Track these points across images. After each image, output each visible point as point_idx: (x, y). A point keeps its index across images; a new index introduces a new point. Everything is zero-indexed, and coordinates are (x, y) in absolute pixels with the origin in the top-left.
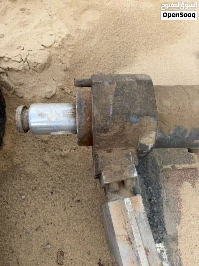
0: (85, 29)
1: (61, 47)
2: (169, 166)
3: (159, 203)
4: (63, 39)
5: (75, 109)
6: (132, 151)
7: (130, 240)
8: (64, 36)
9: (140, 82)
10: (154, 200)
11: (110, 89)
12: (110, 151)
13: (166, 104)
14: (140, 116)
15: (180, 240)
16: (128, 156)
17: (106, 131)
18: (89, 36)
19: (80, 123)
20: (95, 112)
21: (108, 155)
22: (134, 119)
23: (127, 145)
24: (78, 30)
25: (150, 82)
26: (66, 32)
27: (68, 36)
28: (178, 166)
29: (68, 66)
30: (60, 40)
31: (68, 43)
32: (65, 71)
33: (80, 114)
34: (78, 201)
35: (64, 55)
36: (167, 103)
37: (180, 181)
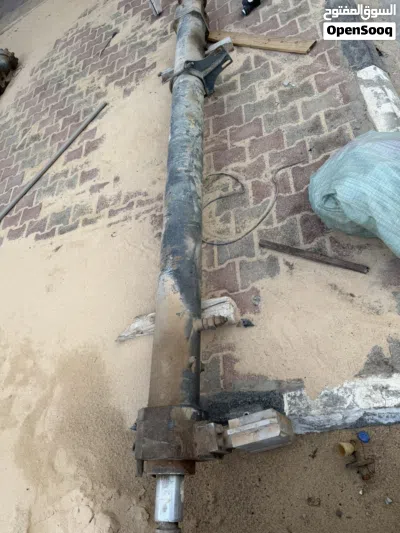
0: (76, 468)
1: (93, 498)
2: (222, 382)
3: (253, 394)
4: (85, 496)
5: (162, 476)
6: (197, 426)
7: (256, 431)
8: (82, 495)
9: (145, 418)
10: (249, 399)
11: (148, 443)
12: (196, 445)
13: (163, 398)
14: (170, 420)
15: (280, 378)
16: (200, 429)
17: (179, 447)
18: (84, 463)
19: (173, 471)
20: (165, 456)
21: (198, 447)
22: (172, 425)
23: (191, 430)
24: (75, 477)
25: (146, 410)
26: (77, 493)
27: (82, 489)
28: (221, 373)
29: (115, 491)
30: (86, 499)
31: (89, 491)
32: (120, 495)
33: (166, 470)
34: (260, 480)
35: (103, 495)
36: (162, 396)
37: (233, 372)
